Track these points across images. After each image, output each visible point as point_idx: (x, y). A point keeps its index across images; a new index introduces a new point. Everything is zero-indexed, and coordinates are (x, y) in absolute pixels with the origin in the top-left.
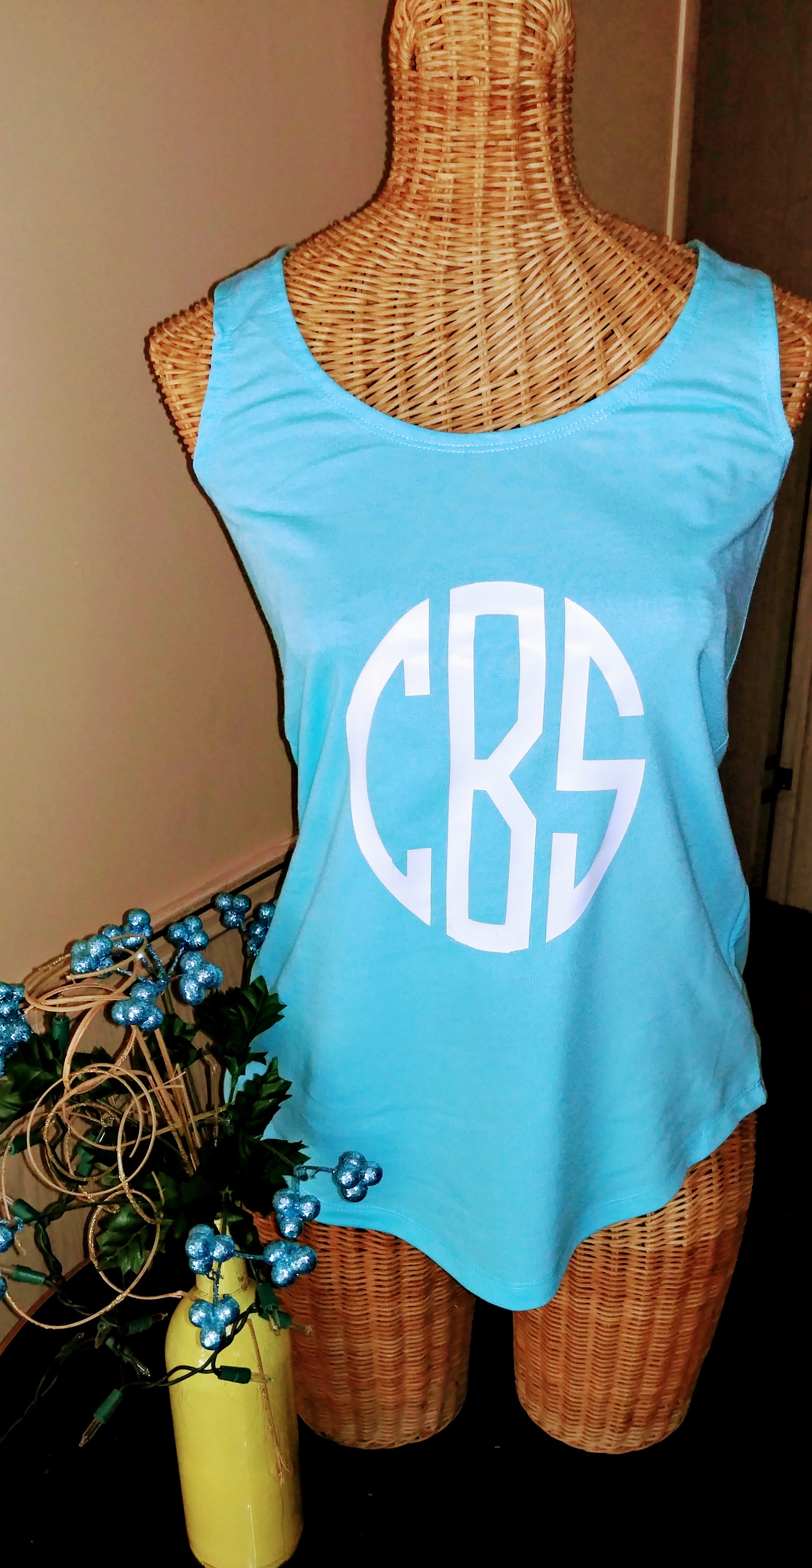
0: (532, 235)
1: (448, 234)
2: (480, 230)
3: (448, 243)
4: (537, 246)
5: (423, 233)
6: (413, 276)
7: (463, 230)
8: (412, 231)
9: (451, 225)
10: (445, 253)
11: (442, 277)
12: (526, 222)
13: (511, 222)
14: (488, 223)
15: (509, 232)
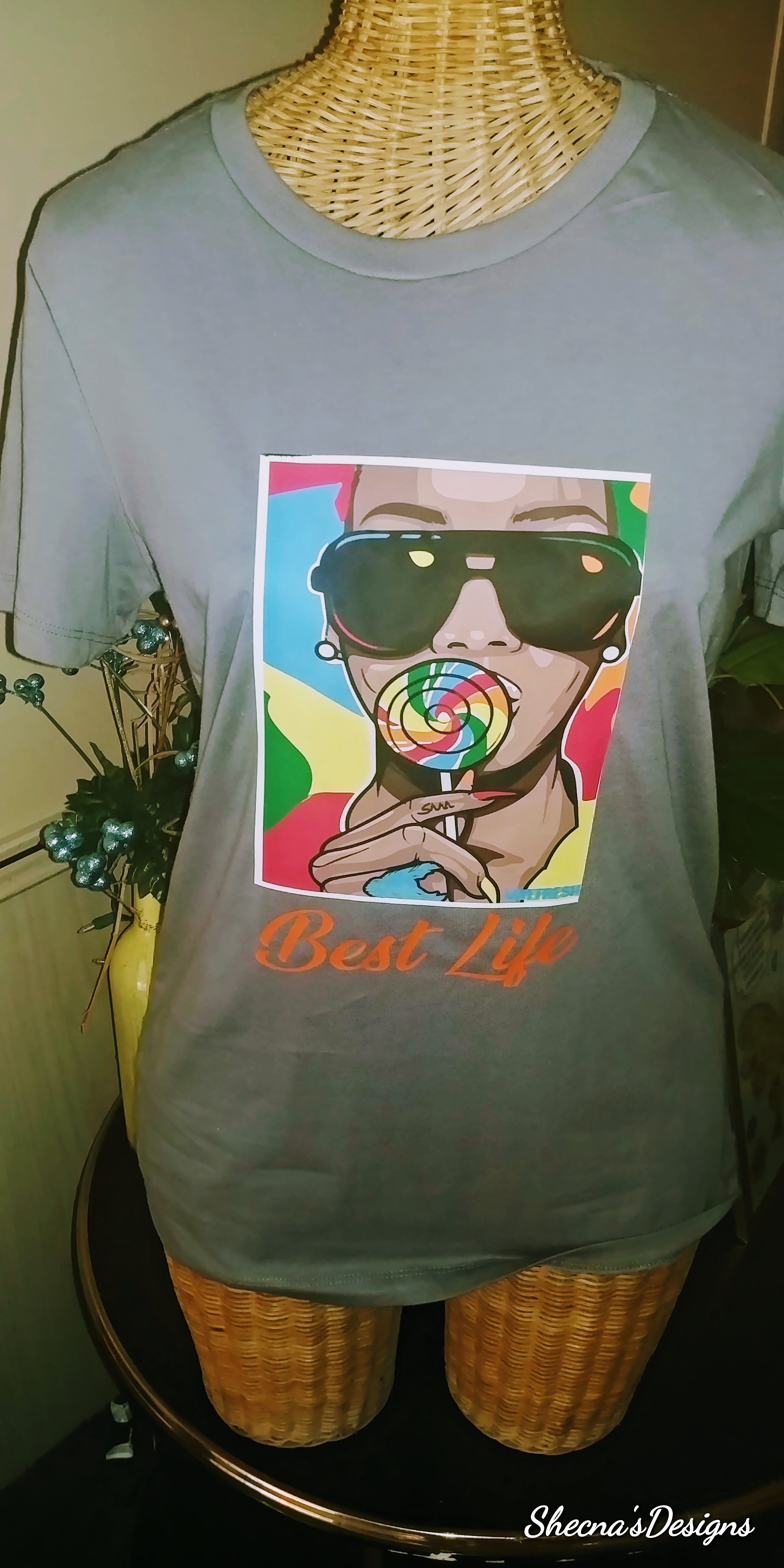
0: (506, 96)
1: (404, 93)
2: (442, 88)
3: (403, 103)
4: (512, 110)
5: (374, 91)
6: (361, 143)
7: (421, 86)
8: (360, 87)
9: (409, 82)
10: (400, 116)
11: (395, 145)
12: (499, 81)
13: (481, 80)
14: (452, 80)
15: (479, 91)
